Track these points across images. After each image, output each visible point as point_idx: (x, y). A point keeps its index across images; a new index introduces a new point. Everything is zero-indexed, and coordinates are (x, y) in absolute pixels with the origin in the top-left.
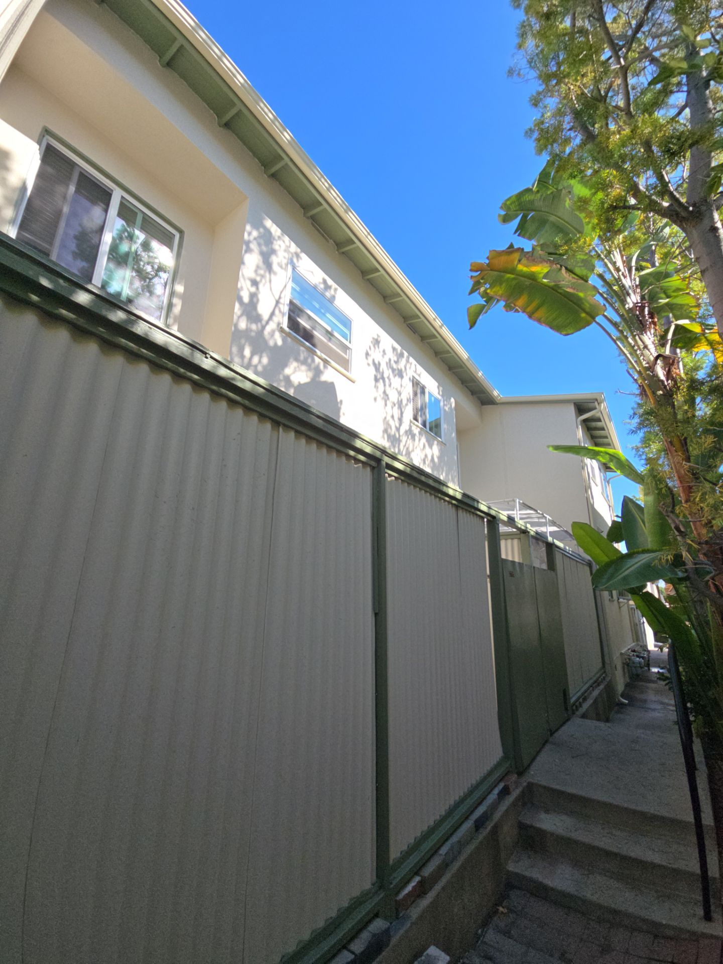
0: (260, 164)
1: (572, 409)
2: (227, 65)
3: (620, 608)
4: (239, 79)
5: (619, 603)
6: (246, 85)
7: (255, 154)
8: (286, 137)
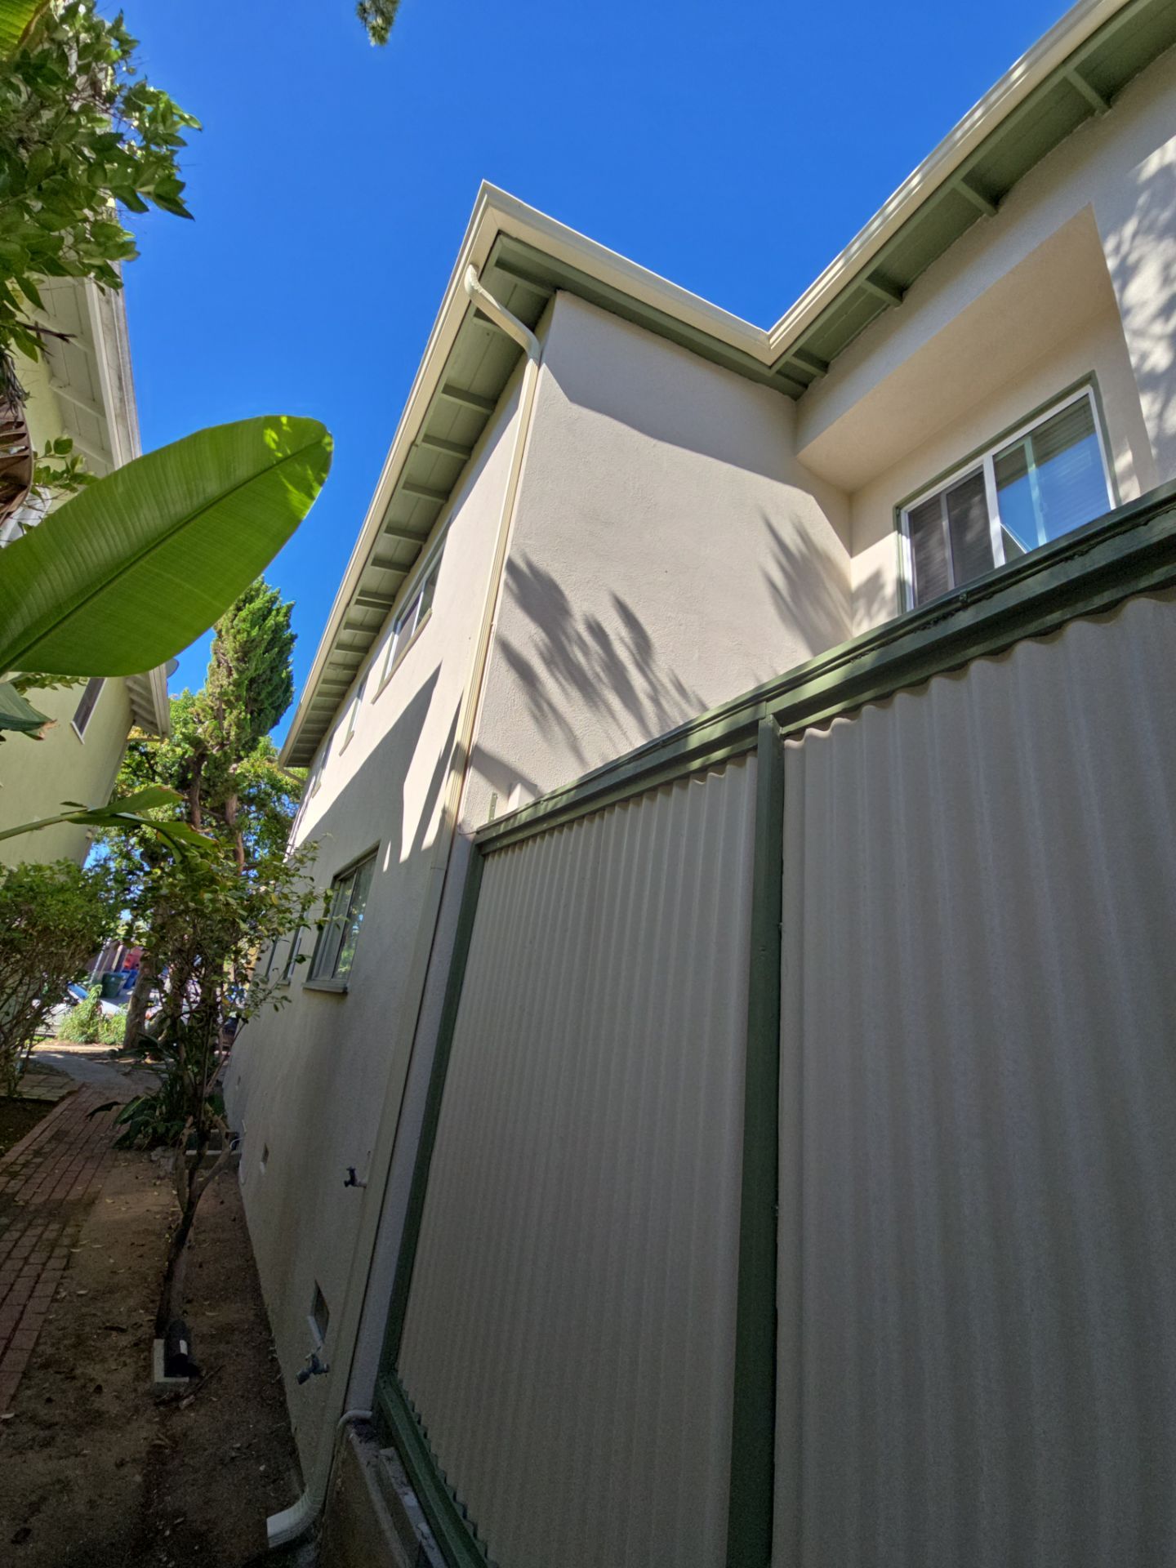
0: (1089, 119)
2: (895, 205)
4: (915, 183)
6: (926, 168)
7: (1067, 131)
8: (1020, 75)
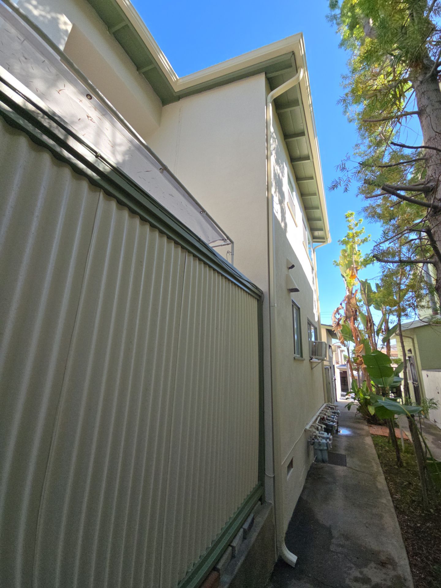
1: (261, 81)
3: (312, 369)
5: (311, 363)
